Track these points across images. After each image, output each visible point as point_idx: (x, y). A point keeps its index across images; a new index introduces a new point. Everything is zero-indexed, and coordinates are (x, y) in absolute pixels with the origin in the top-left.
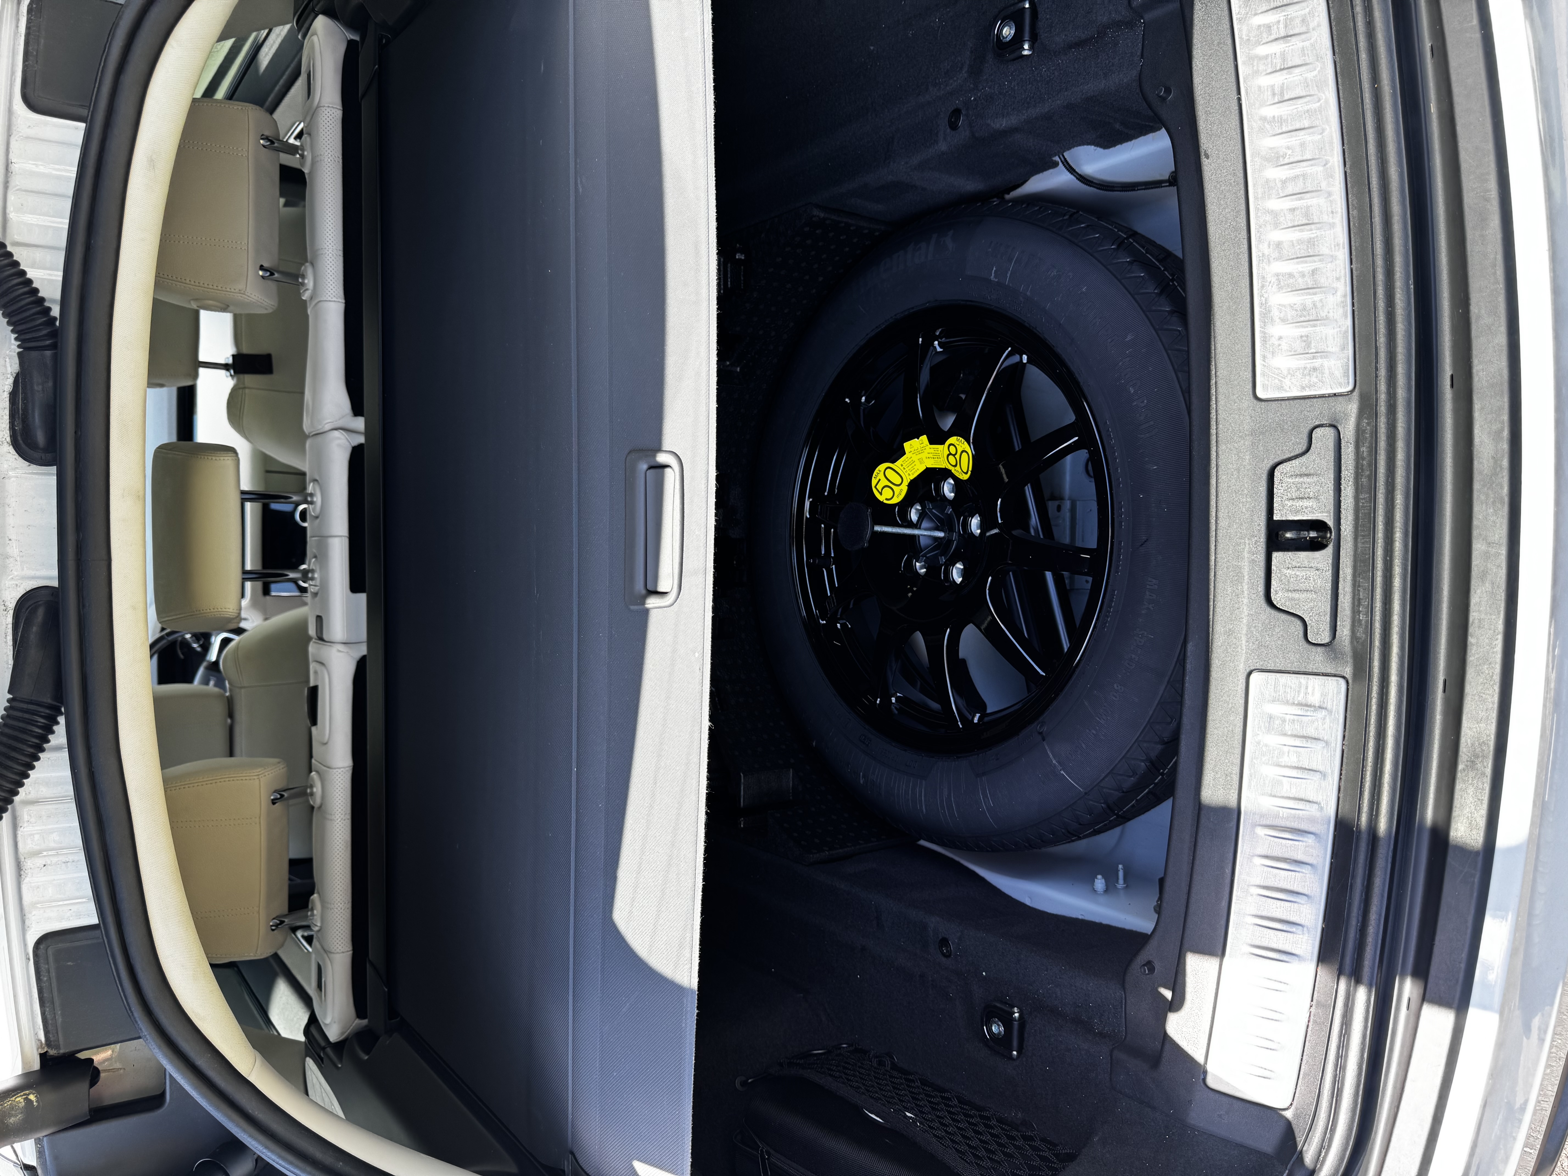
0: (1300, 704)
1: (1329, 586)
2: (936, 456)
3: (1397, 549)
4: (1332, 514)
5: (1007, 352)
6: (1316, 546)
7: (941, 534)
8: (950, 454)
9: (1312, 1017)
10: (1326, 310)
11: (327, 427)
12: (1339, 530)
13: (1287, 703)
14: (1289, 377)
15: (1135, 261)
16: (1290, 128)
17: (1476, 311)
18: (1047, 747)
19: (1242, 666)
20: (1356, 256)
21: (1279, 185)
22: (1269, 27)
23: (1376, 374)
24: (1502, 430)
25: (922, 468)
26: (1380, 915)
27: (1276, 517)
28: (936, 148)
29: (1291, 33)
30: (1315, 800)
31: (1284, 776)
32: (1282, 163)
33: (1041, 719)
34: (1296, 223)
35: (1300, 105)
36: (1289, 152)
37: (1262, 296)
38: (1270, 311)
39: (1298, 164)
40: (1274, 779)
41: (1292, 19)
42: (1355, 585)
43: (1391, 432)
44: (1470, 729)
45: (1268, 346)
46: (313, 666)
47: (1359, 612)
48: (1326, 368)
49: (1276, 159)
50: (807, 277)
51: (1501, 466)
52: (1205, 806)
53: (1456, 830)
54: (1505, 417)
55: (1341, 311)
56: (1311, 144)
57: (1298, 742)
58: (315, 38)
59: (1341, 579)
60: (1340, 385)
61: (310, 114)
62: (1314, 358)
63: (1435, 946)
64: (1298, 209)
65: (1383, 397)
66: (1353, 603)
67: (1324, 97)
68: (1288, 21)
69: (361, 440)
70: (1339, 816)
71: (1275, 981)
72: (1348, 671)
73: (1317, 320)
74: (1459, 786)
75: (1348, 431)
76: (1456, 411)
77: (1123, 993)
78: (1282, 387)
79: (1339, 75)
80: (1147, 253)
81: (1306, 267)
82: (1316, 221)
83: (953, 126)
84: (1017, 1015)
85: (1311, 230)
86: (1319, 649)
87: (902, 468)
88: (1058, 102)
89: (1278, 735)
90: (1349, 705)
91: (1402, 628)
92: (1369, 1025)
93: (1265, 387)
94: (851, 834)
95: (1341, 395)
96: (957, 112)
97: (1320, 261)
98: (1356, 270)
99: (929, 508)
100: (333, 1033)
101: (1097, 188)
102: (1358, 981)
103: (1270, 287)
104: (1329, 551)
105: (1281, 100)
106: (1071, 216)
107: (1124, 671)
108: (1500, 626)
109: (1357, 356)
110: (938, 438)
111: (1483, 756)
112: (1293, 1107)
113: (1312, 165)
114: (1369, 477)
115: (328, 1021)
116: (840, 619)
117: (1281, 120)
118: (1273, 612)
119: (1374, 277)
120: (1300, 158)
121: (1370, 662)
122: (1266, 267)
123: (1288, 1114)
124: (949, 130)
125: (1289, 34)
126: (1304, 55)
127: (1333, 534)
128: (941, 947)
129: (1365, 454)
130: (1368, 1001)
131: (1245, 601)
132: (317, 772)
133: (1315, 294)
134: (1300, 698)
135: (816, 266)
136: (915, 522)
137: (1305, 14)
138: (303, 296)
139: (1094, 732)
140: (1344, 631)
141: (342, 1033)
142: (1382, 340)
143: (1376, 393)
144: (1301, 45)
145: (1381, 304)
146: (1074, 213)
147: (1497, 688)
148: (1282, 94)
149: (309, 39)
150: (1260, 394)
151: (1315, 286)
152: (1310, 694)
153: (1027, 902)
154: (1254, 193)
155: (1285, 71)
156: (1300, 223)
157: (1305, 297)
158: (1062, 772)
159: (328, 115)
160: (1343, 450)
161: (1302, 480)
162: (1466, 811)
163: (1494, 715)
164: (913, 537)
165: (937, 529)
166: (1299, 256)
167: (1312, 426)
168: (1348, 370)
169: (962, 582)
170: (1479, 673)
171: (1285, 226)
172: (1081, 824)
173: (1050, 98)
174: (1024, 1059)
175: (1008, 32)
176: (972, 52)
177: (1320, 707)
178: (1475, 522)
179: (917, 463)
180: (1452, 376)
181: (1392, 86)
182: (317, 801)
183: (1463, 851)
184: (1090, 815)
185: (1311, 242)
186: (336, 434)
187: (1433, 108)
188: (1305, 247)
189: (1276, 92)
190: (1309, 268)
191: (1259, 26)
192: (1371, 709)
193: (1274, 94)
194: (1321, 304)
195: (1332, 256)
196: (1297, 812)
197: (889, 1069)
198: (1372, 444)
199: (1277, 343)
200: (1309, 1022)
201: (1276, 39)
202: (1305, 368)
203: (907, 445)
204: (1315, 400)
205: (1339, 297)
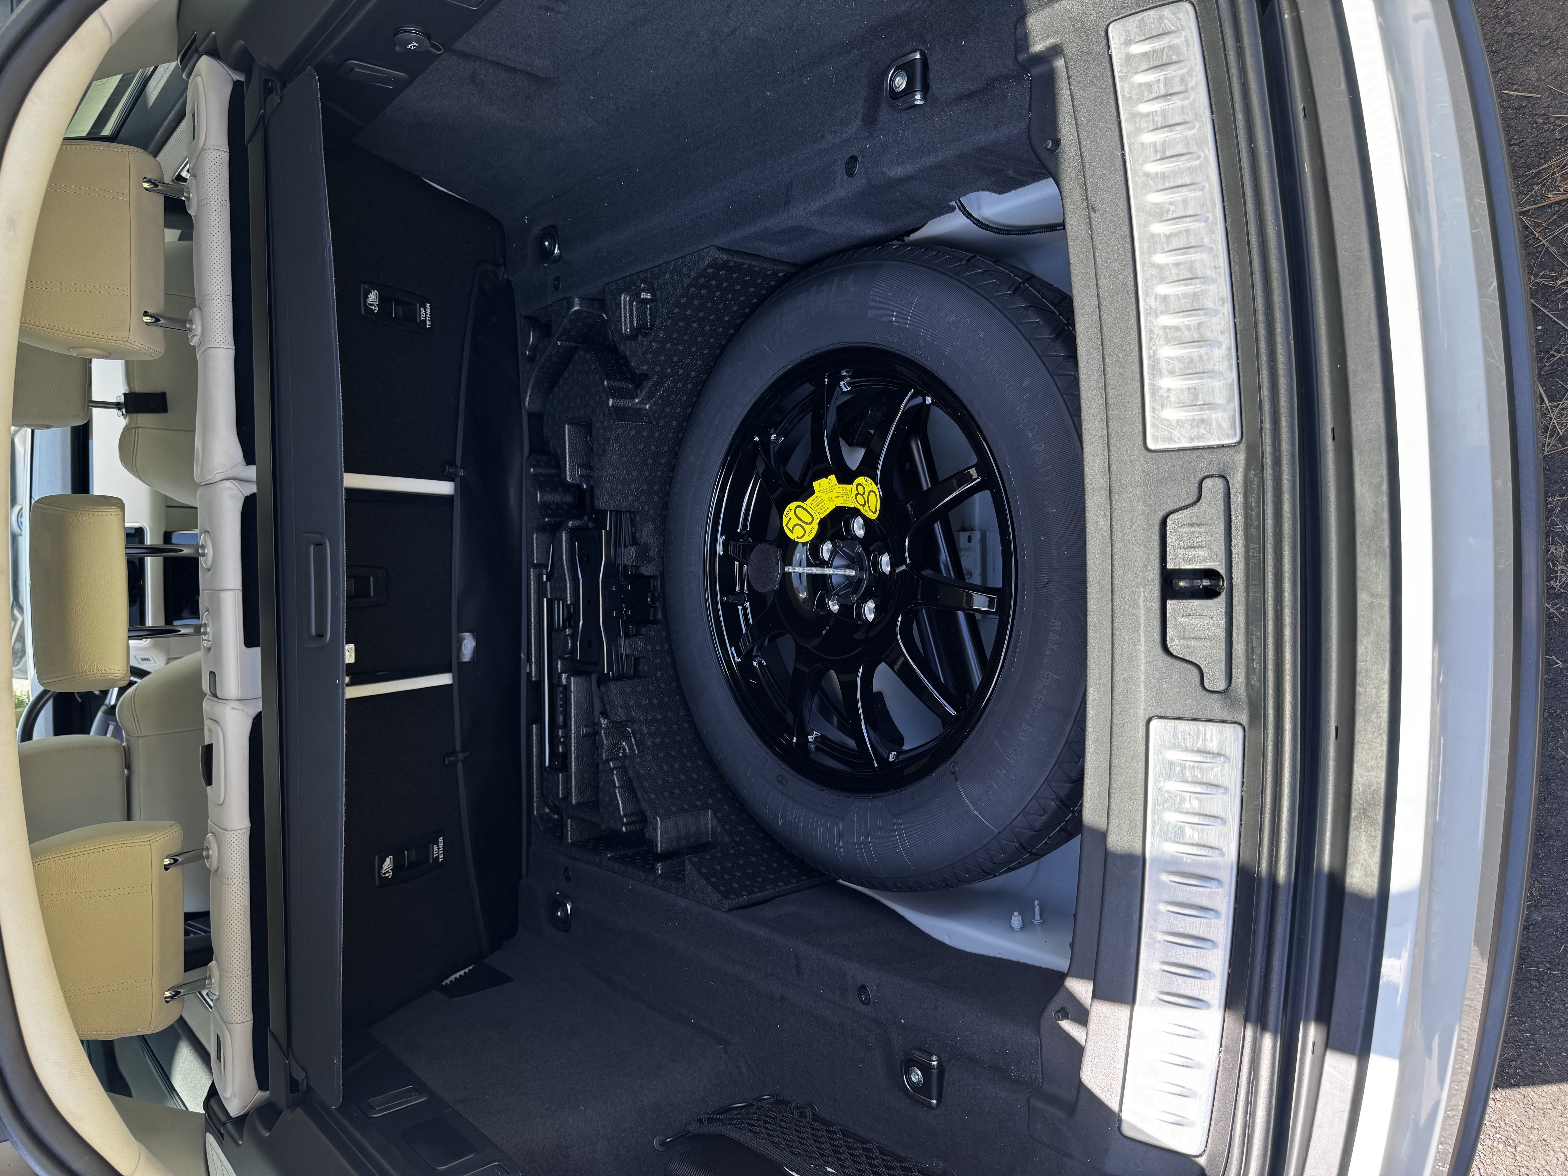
0: (1199, 751)
1: (1223, 634)
2: (844, 496)
3: (1286, 599)
4: (1224, 563)
5: (910, 393)
6: (1210, 593)
7: (852, 573)
8: (858, 494)
9: (1221, 1063)
10: (1212, 363)
11: (218, 477)
12: (1231, 579)
13: (1186, 750)
14: (1178, 428)
15: (1030, 306)
16: (1172, 184)
17: (1353, 367)
18: (960, 787)
19: (1141, 712)
20: (1239, 311)
21: (1164, 239)
22: (1149, 85)
23: (1261, 427)
24: (1381, 483)
25: (831, 507)
26: (1283, 962)
27: (1170, 566)
28: (834, 194)
29: (1171, 91)
30: (1217, 846)
31: (1186, 823)
32: (1166, 218)
33: (954, 758)
34: (1181, 278)
35: (1181, 163)
36: (1172, 208)
37: (1150, 348)
38: (1158, 363)
39: (1181, 219)
40: (1176, 825)
41: (1172, 79)
42: (1248, 634)
43: (1277, 484)
44: (1362, 776)
45: (1157, 398)
46: (207, 722)
47: (1253, 660)
48: (1214, 419)
49: (1160, 214)
50: (713, 317)
51: (1381, 519)
52: (1111, 853)
53: (1352, 876)
54: (1384, 472)
55: (1226, 364)
56: (1193, 201)
57: (1198, 789)
58: (199, 79)
59: (1234, 627)
60: (1228, 436)
61: (195, 156)
62: (1201, 410)
63: (1336, 992)
64: (1182, 263)
65: (1268, 449)
66: (1247, 651)
67: (1203, 155)
68: (1167, 81)
69: (253, 489)
70: (1241, 862)
71: (1185, 1027)
72: (1244, 718)
73: (1204, 373)
74: (1352, 833)
75: (1237, 481)
76: (1337, 463)
77: (1038, 1039)
78: (1172, 438)
79: (1217, 134)
80: (1042, 297)
81: (1191, 320)
82: (1200, 275)
83: (850, 173)
84: (935, 1063)
85: (1195, 284)
86: (1216, 696)
87: (812, 507)
88: (951, 152)
89: (1179, 781)
90: (1246, 751)
91: (1294, 677)
92: (1276, 1070)
93: (1155, 439)
94: (770, 876)
95: (1228, 446)
96: (853, 159)
97: (1205, 314)
98: (1240, 324)
99: (840, 547)
100: (234, 1108)
101: (994, 232)
102: (1264, 1028)
103: (1158, 340)
104: (1222, 598)
105: (1163, 157)
106: (968, 261)
107: (1032, 712)
108: (1386, 675)
109: (1243, 408)
110: (846, 477)
111: (1374, 804)
112: (1207, 1152)
113: (1194, 221)
114: (1258, 527)
115: (228, 1095)
116: (755, 656)
117: (1164, 176)
118: (1170, 660)
119: (1256, 332)
120: (1183, 214)
121: (1264, 710)
122: (1154, 320)
123: (1202, 1161)
124: (846, 177)
125: (1169, 93)
126: (1183, 113)
127: (1225, 582)
128: (859, 994)
129: (1253, 504)
130: (1274, 1046)
131: (1143, 648)
132: (213, 833)
133: (1201, 347)
134: (1200, 745)
135: (722, 305)
136: (826, 559)
137: (1184, 75)
138: (191, 341)
139: (1005, 772)
140: (1239, 678)
141: (244, 1107)
142: (1266, 393)
143: (1262, 446)
144: (1179, 103)
145: (1264, 358)
146: (972, 257)
147: (1385, 737)
148: (1164, 151)
149: (193, 80)
150: (1151, 445)
151: (1200, 339)
152: (1209, 740)
153: (947, 941)
154: (1140, 247)
155: (1166, 129)
156: (1185, 277)
157: (1192, 350)
158: (975, 812)
159: (214, 157)
160: (1232, 500)
161: (1193, 529)
162: (1360, 858)
163: (1383, 763)
164: (824, 576)
165: (848, 567)
166: (1185, 309)
167: (1201, 477)
168: (1235, 421)
169: (874, 620)
170: (1368, 721)
171: (1171, 280)
172: (995, 864)
173: (943, 148)
174: (944, 1108)
175: (901, 83)
176: (865, 101)
177: (1219, 754)
178: (1359, 574)
179: (826, 501)
180: (1333, 429)
181: (1267, 147)
182: (212, 864)
183: (1359, 899)
184: (1004, 854)
185: (1195, 296)
186: (228, 484)
187: (1307, 168)
188: (1190, 301)
189: (1158, 148)
190: (1194, 322)
191: (1140, 84)
192: (1267, 756)
193: (1156, 151)
194: (1207, 357)
195: (1216, 310)
196: (1200, 858)
197: (810, 1120)
198: (1259, 495)
199: (1165, 395)
200: (1218, 1067)
201: (1157, 98)
202: (1194, 420)
203: (816, 484)
204: (1204, 451)
205: (1223, 351)
